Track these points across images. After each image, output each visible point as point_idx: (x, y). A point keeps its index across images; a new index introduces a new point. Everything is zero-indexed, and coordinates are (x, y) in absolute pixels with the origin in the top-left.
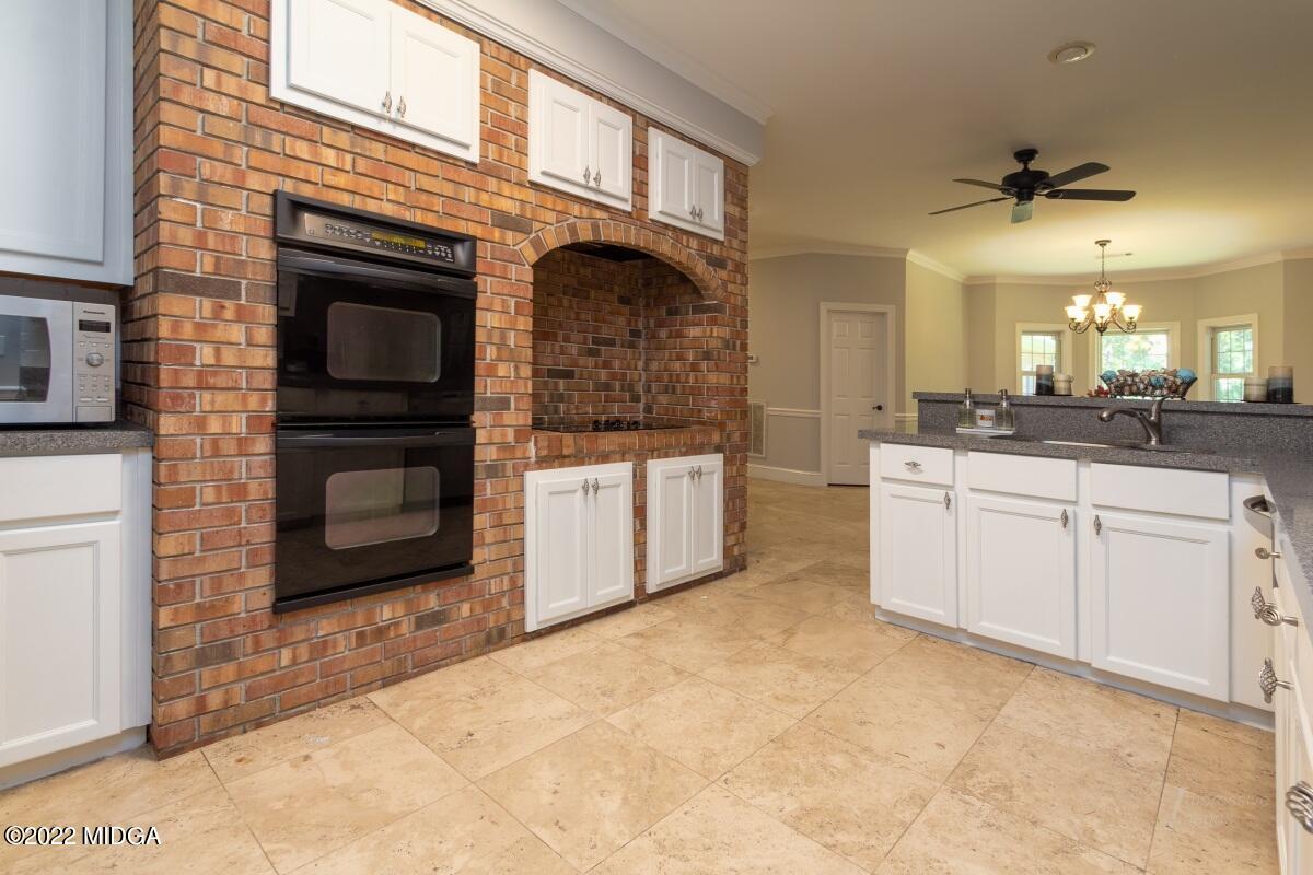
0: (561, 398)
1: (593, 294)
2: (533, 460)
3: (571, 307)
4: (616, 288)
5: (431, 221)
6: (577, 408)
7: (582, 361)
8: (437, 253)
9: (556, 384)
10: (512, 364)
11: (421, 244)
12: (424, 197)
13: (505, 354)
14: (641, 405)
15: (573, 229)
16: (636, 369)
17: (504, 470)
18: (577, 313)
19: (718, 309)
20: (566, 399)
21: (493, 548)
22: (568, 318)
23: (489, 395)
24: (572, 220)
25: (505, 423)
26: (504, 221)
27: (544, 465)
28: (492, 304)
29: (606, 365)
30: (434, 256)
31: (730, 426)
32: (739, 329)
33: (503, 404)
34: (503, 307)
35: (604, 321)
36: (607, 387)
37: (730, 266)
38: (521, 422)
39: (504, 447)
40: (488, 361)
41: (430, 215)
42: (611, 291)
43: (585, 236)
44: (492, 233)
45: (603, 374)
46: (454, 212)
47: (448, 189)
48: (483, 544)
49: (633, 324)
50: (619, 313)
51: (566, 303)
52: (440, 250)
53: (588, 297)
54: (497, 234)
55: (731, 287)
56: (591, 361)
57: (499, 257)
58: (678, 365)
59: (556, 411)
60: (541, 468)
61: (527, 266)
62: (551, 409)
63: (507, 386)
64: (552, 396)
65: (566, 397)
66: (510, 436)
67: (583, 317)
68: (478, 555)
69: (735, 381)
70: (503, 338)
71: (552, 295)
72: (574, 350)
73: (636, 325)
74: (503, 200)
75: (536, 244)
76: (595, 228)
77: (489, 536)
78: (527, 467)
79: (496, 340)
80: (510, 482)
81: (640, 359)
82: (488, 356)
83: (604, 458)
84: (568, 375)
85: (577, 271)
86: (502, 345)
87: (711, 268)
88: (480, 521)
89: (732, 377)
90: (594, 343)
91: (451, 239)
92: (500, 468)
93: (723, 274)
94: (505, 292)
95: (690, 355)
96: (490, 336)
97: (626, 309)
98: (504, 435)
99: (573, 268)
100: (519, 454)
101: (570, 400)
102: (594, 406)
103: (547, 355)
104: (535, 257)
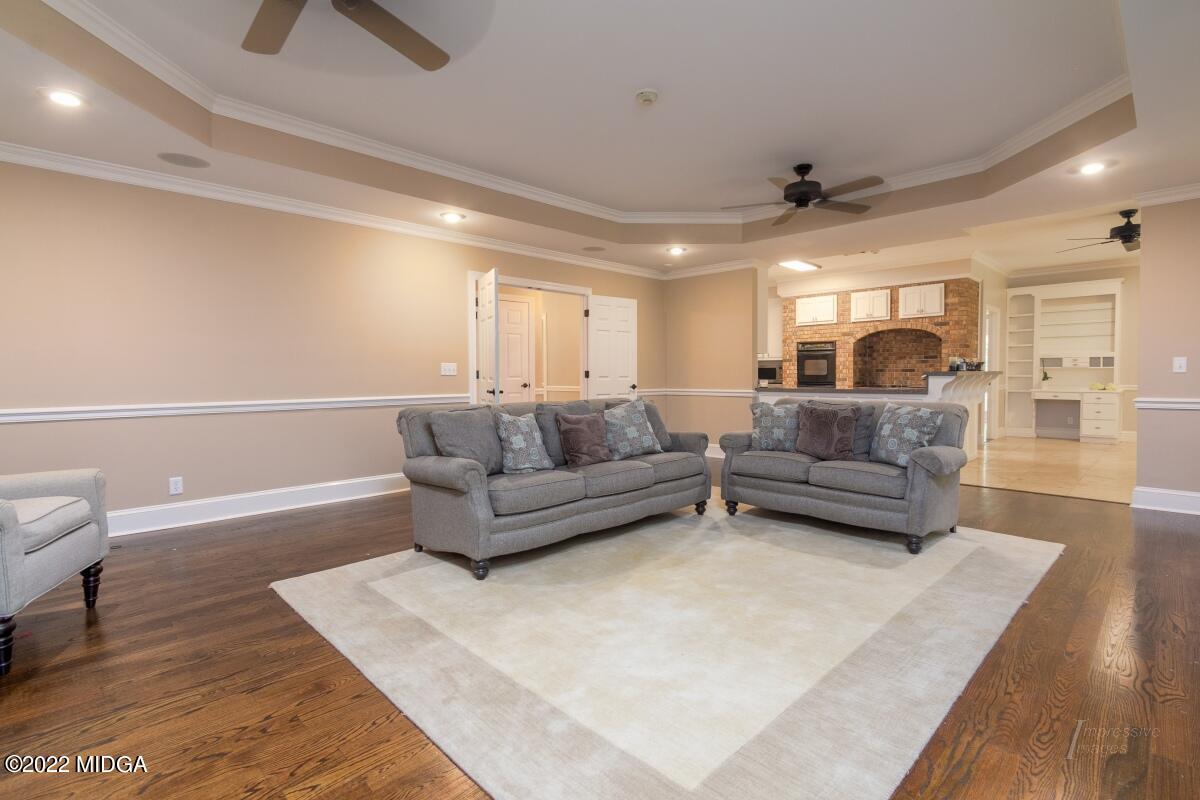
0: (908, 379)
1: (924, 340)
7: (918, 365)
12: (825, 335)
13: (845, 367)
26: (844, 334)
28: (841, 355)
29: (931, 366)
34: (844, 355)
37: (951, 323)
40: (841, 369)
43: (872, 331)
46: (829, 336)
47: (830, 331)
54: (842, 338)
55: (952, 332)
70: (845, 363)
75: (855, 337)
86: (844, 365)
96: (841, 362)
103: (902, 364)
104: (854, 341)
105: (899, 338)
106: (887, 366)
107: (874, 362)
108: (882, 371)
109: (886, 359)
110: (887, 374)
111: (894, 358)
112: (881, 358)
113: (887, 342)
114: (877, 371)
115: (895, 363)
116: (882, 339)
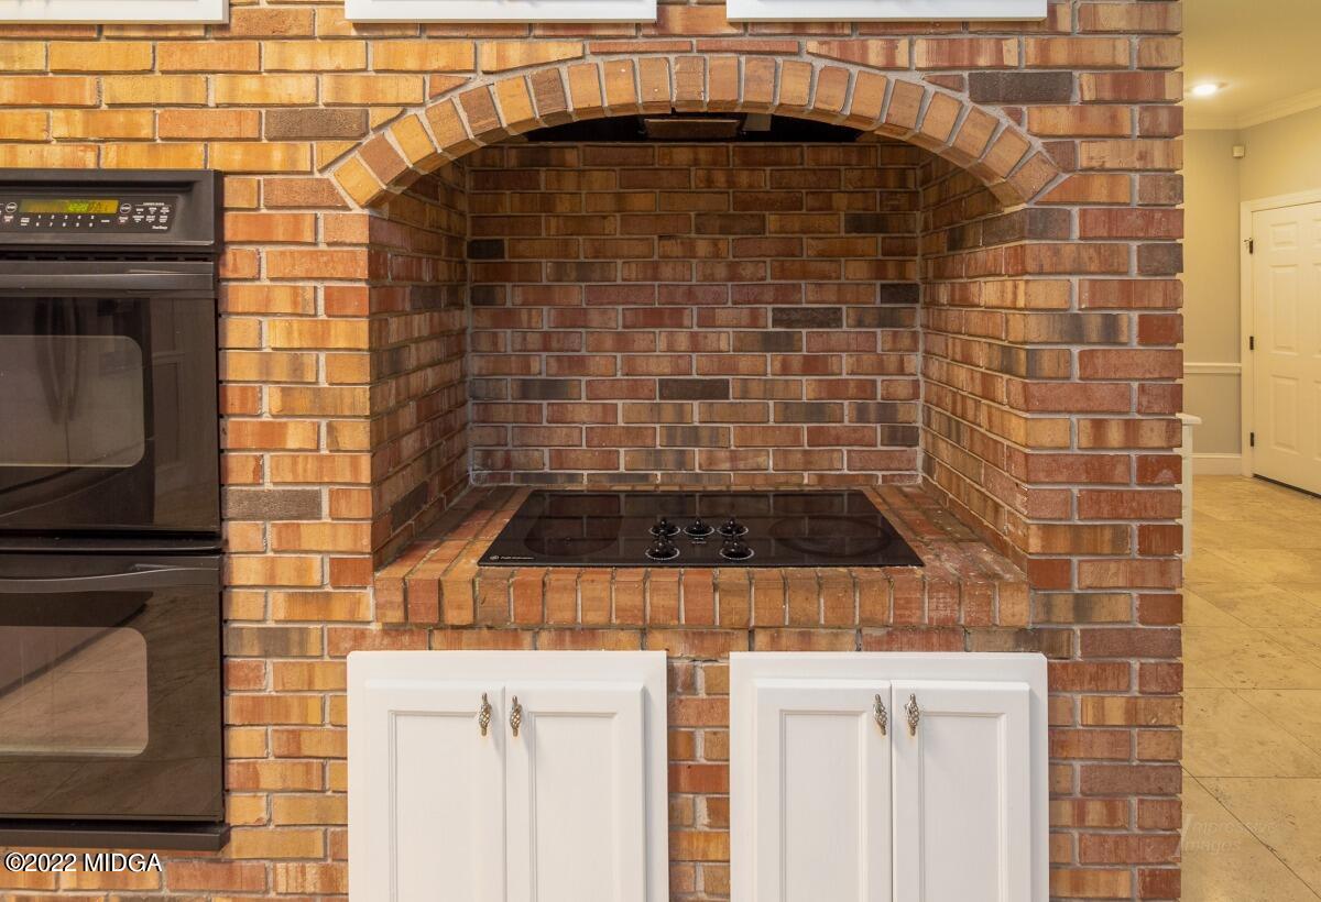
0: (693, 437)
1: (772, 220)
2: (375, 627)
3: (716, 255)
4: (840, 201)
5: (135, 160)
6: (734, 457)
7: (746, 362)
8: (138, 218)
9: (680, 410)
10: (324, 423)
11: (110, 206)
12: (120, 117)
13: (303, 402)
14: (919, 453)
15: (481, 103)
16: (901, 371)
17: (303, 643)
18: (732, 266)
19: (1044, 222)
20: (705, 441)
21: (279, 799)
22: (710, 278)
23: (268, 486)
24: (478, 82)
25: (305, 546)
26: (296, 124)
27: (406, 639)
28: (268, 301)
29: (811, 366)
30: (131, 227)
31: (1083, 574)
32: (1134, 274)
33: (303, 506)
34: (295, 303)
35: (805, 275)
36: (815, 412)
37: (1086, 85)
38: (344, 543)
39: (304, 595)
40: (266, 418)
41: (134, 148)
42: (828, 207)
44: (268, 157)
45: (807, 388)
46: (183, 131)
47: (171, 90)
48: (257, 789)
49: (891, 270)
50: (850, 253)
51: (703, 247)
52: (146, 212)
53: (762, 230)
54: (277, 155)
55: (1086, 153)
56: (772, 361)
57: (284, 200)
58: (961, 375)
59: (681, 464)
60: (396, 646)
61: (357, 210)
62: (670, 458)
63: (307, 468)
64: (670, 435)
65: (704, 434)
66: (318, 572)
67: (748, 270)
68: (242, 808)
69: (1115, 435)
70: (297, 368)
71: (670, 237)
72: (724, 340)
73: (902, 275)
74: (290, 80)
75: (380, 155)
76: (549, 84)
77: (270, 775)
78: (360, 641)
79: (281, 372)
80: (318, 672)
81: (914, 349)
82: (265, 408)
83: (581, 635)
84: (711, 390)
85: (731, 183)
86: (295, 383)
87: (996, 111)
88: (243, 742)
89: (1098, 426)
90: (776, 323)
91: (175, 186)
92: (295, 637)
93: (1058, 119)
94: (299, 272)
95: (981, 355)
96: (266, 362)
97: (871, 243)
98: (303, 570)
99: (720, 178)
100: (339, 610)
101: (716, 439)
102: (783, 454)
103: (660, 354)
104: (374, 185)
105: (641, 202)
106: (579, 364)
107: (508, 338)
108: (551, 389)
109: (574, 318)
110: (583, 411)
111: (617, 316)
112: (546, 319)
113: (580, 224)
114: (526, 389)
115: (622, 342)
116: (547, 203)
